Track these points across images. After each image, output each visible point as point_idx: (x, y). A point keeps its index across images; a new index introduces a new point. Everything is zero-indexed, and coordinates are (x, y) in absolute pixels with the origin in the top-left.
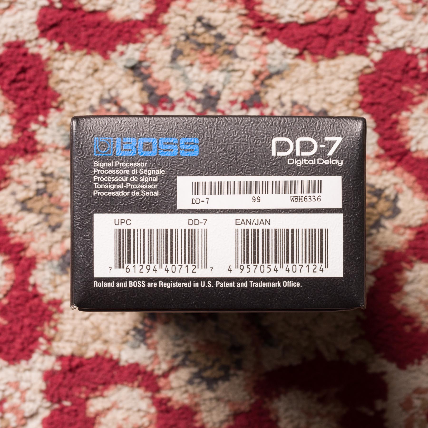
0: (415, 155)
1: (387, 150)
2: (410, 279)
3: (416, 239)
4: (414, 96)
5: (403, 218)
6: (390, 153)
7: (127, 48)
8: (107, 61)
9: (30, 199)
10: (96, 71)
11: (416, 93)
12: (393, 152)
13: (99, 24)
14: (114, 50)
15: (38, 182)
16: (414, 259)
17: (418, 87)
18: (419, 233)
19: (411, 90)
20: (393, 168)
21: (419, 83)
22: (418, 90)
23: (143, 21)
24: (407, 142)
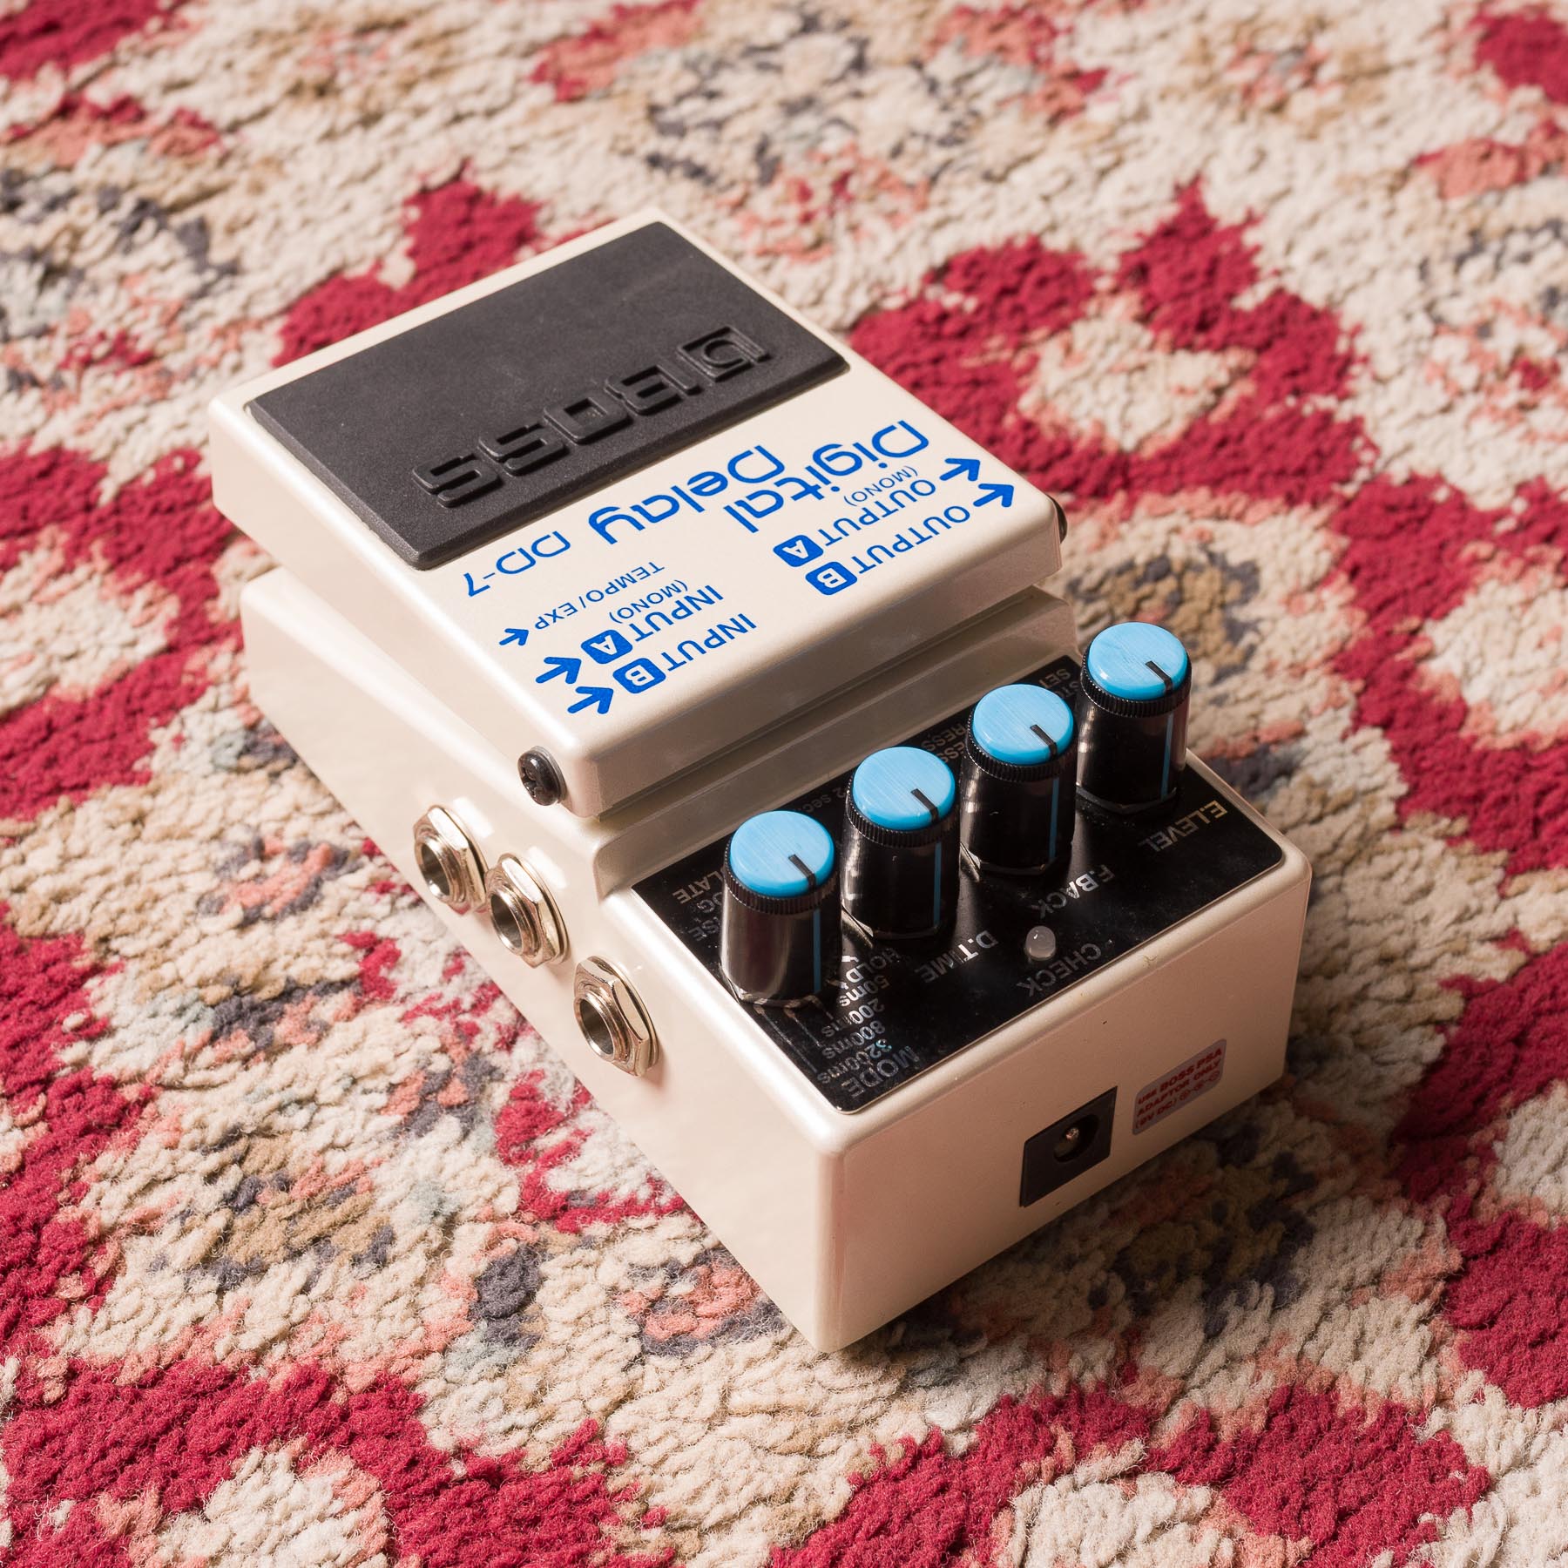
0: (1149, 451)
1: (1072, 486)
2: (1457, 670)
3: (1364, 589)
4: (1009, 363)
5: (1282, 574)
6: (1085, 489)
7: (183, 723)
8: (152, 785)
9: (224, 1237)
10: (139, 820)
11: (1006, 355)
12: (1092, 481)
13: (51, 728)
14: (151, 749)
15: (211, 1178)
16: (1413, 622)
17: (995, 342)
18: (1354, 573)
19: (990, 357)
20: (1131, 504)
21: (990, 335)
22: (1002, 348)
23: (171, 649)
24: (1099, 440)
